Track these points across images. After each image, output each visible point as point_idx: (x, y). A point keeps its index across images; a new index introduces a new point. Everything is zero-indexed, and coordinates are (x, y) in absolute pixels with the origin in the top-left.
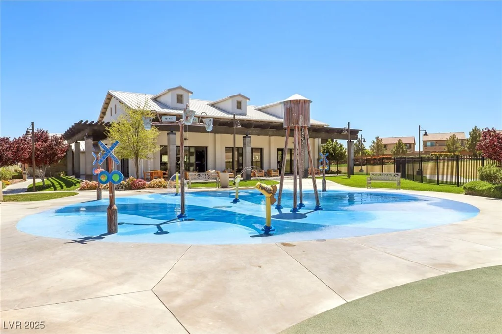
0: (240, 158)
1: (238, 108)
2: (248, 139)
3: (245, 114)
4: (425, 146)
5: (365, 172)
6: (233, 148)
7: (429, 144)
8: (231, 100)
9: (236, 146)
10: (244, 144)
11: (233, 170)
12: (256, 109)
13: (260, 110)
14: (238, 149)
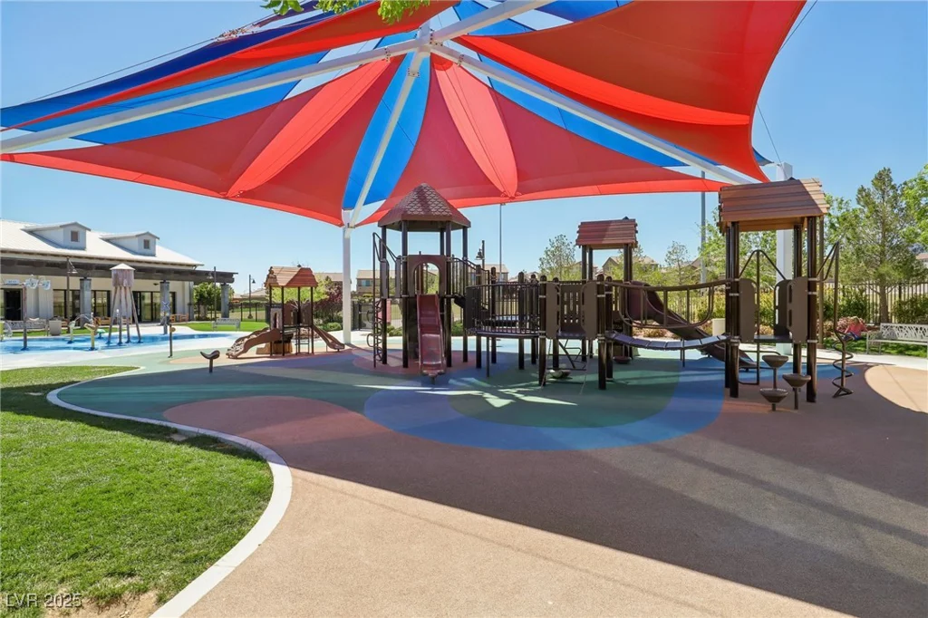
0: (77, 301)
1: (72, 240)
2: (86, 283)
3: (83, 249)
4: (359, 285)
5: (254, 318)
6: (65, 291)
7: (364, 283)
8: (62, 229)
9: (70, 288)
10: (82, 287)
11: (66, 317)
12: (103, 239)
13: (108, 240)
14: (73, 291)
